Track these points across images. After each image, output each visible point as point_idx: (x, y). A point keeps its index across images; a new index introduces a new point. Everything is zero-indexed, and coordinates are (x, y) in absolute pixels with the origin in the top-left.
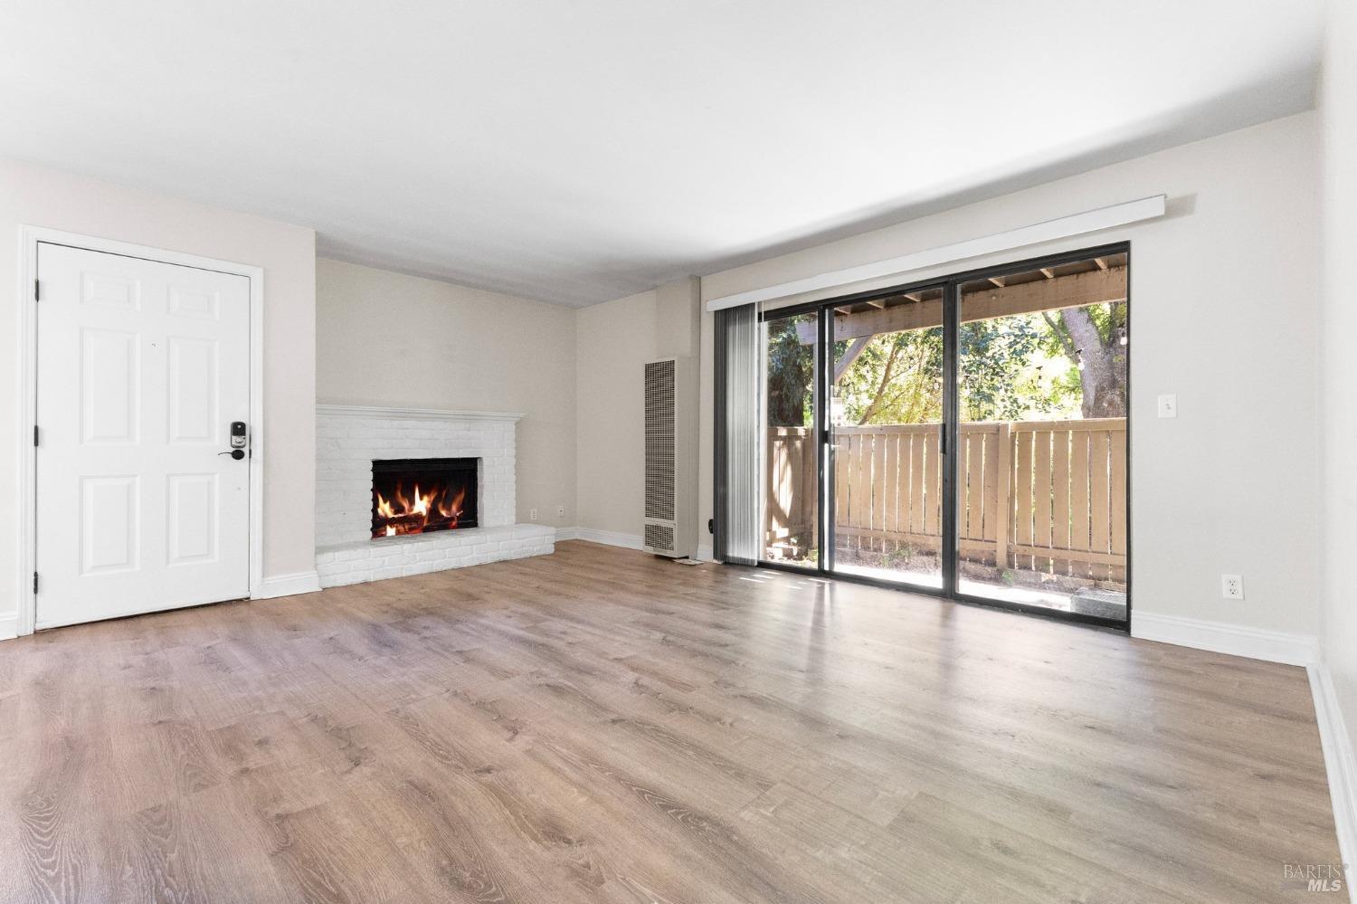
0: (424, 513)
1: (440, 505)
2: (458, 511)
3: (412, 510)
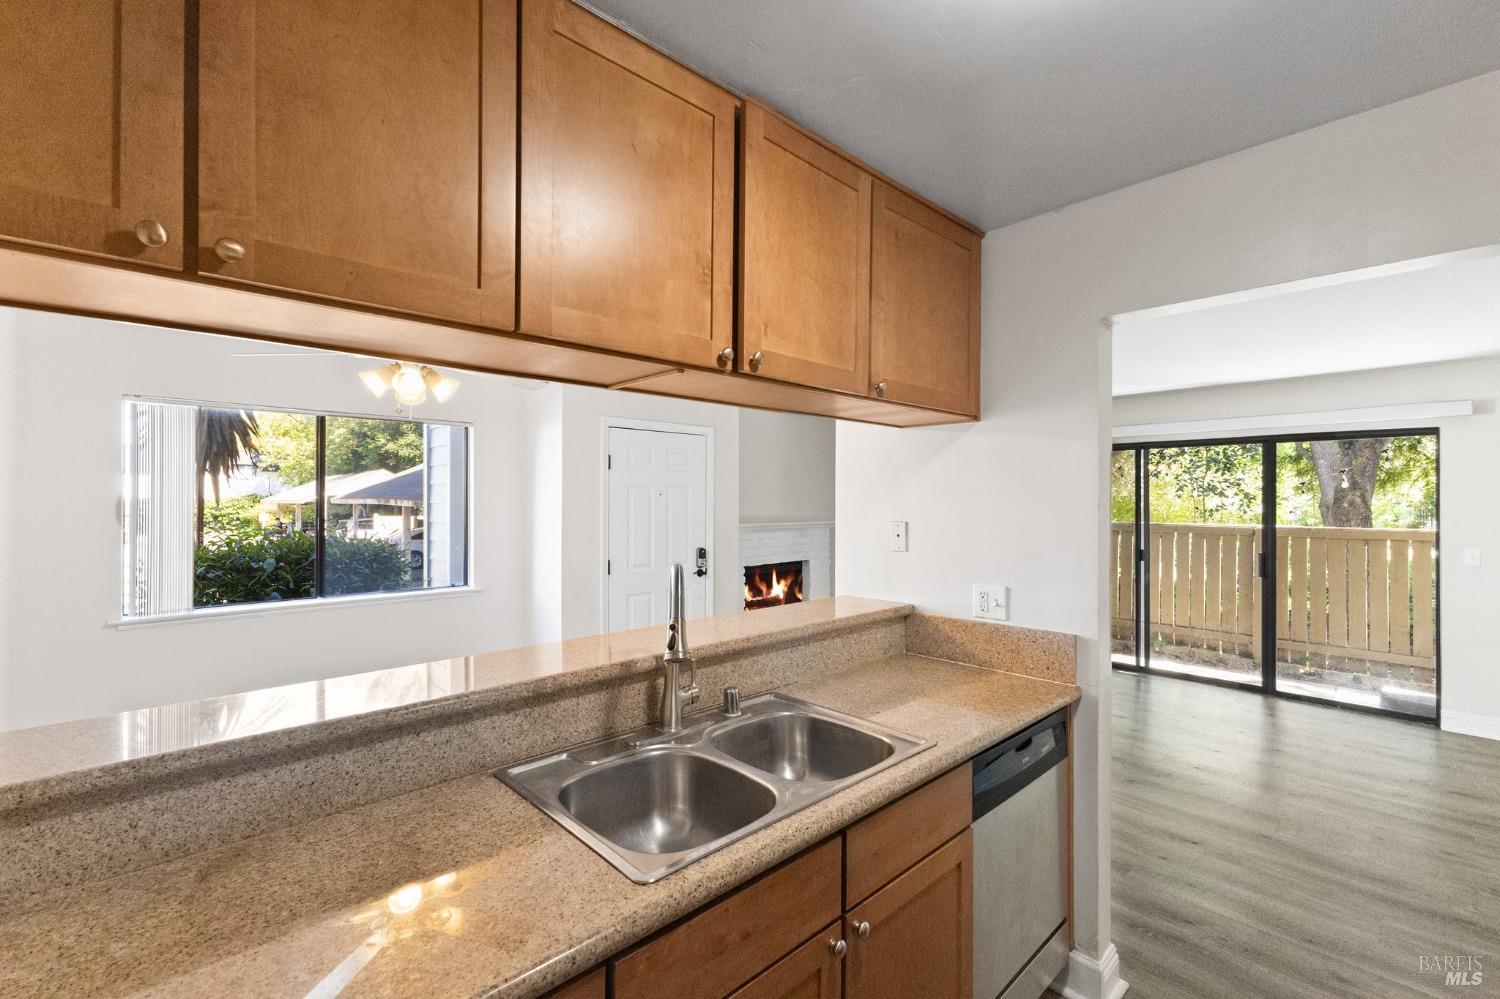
3: (770, 593)
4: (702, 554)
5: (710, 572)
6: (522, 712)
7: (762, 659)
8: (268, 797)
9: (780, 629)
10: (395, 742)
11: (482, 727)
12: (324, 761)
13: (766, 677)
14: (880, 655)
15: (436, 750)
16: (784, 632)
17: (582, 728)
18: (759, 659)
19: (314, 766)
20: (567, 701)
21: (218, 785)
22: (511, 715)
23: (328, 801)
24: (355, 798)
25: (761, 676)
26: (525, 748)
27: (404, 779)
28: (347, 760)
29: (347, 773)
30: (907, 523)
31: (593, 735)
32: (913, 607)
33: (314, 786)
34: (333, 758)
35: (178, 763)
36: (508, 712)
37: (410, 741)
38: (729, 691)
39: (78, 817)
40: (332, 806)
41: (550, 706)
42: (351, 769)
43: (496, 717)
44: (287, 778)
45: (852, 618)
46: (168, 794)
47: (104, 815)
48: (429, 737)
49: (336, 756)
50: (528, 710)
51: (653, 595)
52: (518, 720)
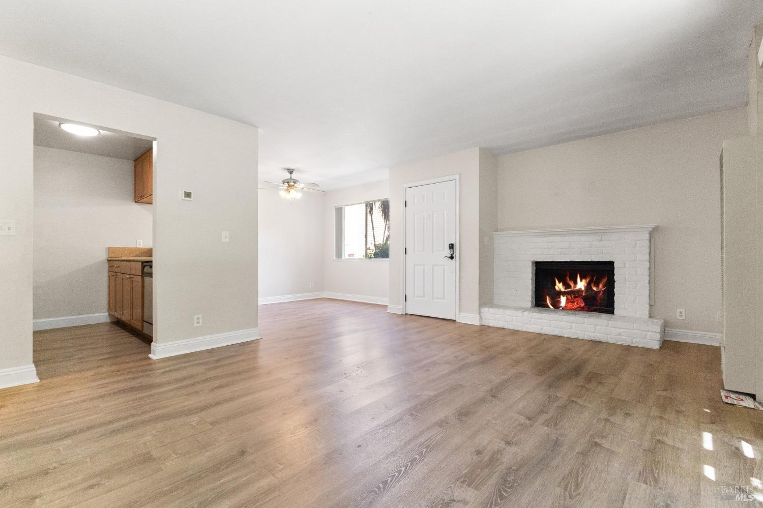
0: (583, 289)
1: (592, 285)
2: (603, 287)
3: (576, 287)
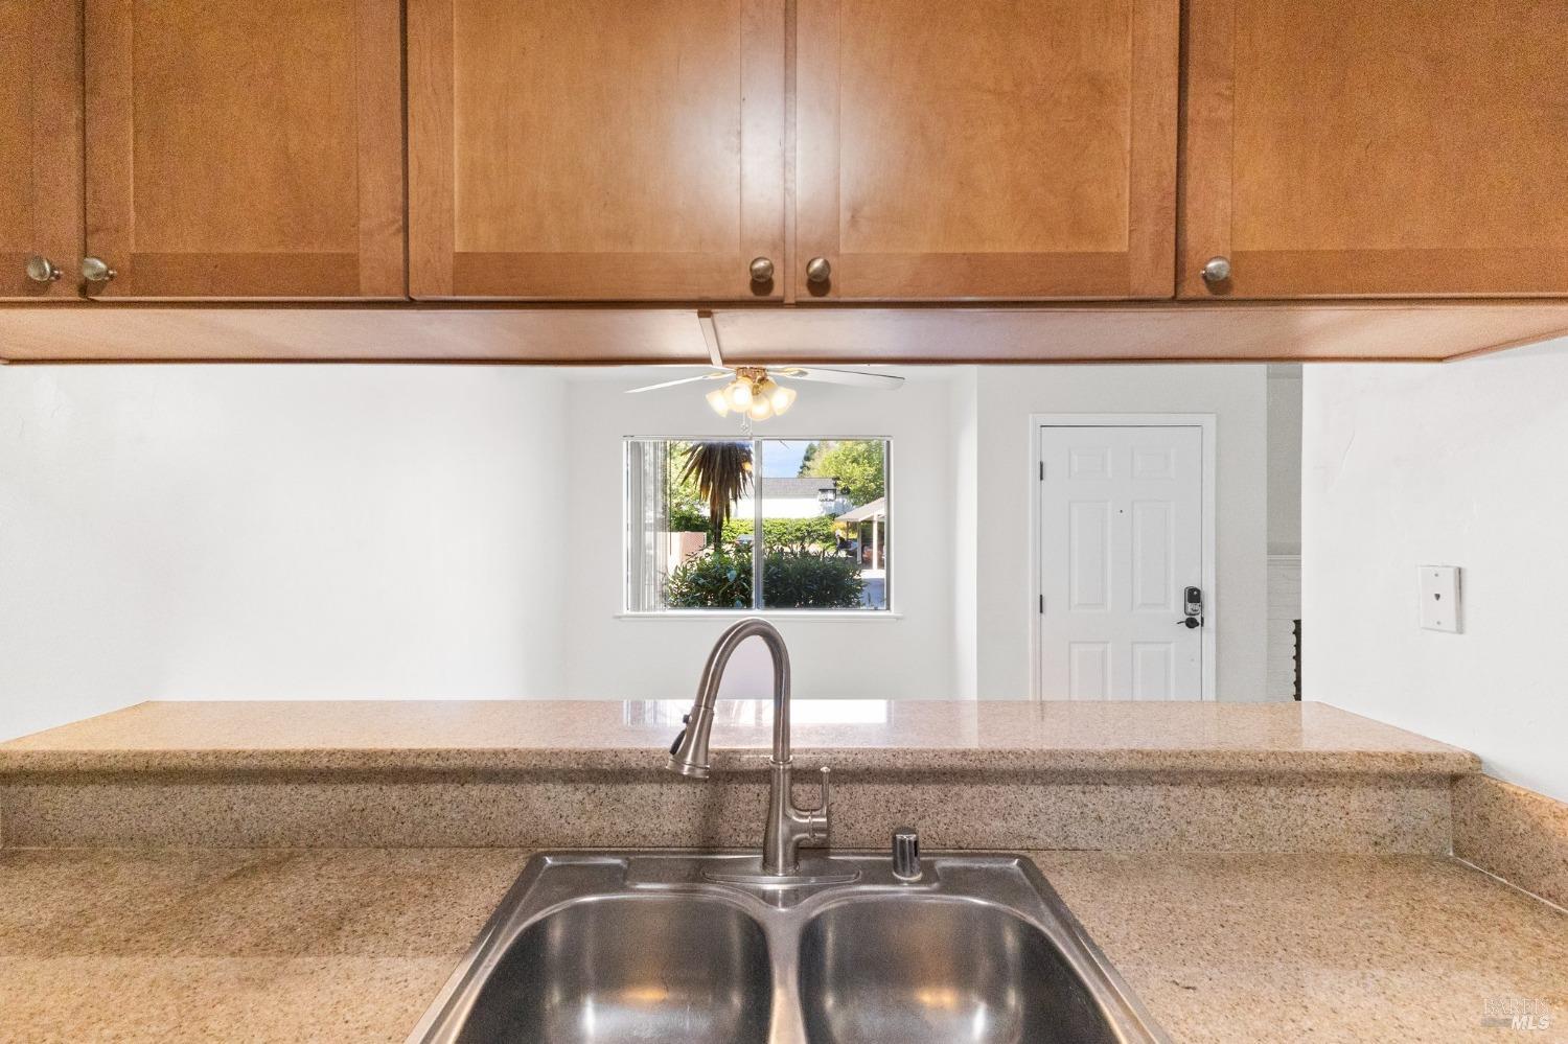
4: (1194, 596)
5: (1210, 621)
6: (583, 787)
7: (1009, 793)
8: (326, 813)
9: (1046, 747)
10: (440, 787)
11: (536, 793)
12: (371, 790)
13: (1018, 824)
14: (1357, 846)
15: (481, 807)
16: (1052, 754)
17: (668, 827)
18: (1002, 789)
19: (365, 793)
20: (645, 786)
21: (288, 789)
22: (570, 788)
23: (377, 833)
24: (402, 837)
25: (1005, 820)
26: (588, 833)
27: (448, 831)
28: (394, 794)
29: (394, 809)
30: (1460, 571)
31: (685, 840)
32: (1476, 759)
33: (365, 813)
34: (381, 789)
35: (245, 762)
36: (565, 783)
37: (453, 791)
38: (899, 836)
39: (196, 789)
40: (380, 839)
41: (621, 788)
42: (397, 805)
43: (551, 785)
44: (342, 797)
45: (1255, 756)
46: (253, 787)
47: (212, 792)
48: (475, 791)
49: (384, 787)
50: (592, 786)
51: (1109, 646)
52: (579, 795)
